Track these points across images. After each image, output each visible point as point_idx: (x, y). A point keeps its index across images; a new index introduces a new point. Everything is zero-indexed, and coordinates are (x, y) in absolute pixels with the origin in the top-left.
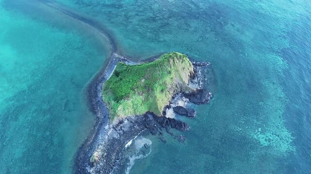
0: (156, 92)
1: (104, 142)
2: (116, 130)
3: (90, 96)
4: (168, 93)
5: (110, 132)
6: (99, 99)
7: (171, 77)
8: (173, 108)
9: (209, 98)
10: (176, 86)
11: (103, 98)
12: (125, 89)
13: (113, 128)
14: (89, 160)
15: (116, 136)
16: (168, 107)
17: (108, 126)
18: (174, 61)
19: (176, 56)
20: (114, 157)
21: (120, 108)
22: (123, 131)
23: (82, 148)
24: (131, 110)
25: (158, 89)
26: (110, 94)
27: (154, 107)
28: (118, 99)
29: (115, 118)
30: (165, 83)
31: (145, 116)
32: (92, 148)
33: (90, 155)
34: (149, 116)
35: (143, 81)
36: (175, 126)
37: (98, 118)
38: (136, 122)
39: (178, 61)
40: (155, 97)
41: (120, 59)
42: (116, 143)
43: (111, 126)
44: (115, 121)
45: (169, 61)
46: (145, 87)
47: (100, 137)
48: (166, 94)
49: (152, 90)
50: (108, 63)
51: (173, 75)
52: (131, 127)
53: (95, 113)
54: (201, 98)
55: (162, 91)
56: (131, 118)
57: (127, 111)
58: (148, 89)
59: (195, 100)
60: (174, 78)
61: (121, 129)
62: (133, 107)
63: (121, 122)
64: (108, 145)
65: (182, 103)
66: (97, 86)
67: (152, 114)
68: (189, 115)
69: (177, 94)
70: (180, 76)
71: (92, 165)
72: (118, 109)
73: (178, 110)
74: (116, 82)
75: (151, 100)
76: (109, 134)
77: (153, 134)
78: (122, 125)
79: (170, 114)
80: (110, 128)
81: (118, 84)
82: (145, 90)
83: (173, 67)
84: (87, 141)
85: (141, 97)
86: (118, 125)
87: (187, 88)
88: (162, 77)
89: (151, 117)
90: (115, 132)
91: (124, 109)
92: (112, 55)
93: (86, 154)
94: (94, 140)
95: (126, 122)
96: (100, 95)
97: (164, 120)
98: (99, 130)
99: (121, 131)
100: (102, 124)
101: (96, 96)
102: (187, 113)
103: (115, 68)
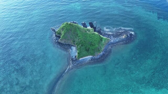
2: (110, 38)
3: (106, 58)
14: (127, 37)
15: (112, 37)
17: (111, 41)
23: (126, 43)
32: (123, 40)
33: (125, 39)
53: (111, 50)
66: (98, 59)
71: (127, 35)
84: (122, 44)
94: (120, 42)
98: (115, 43)
100: (113, 44)
101: (103, 55)
102: (84, 24)
103: (82, 59)
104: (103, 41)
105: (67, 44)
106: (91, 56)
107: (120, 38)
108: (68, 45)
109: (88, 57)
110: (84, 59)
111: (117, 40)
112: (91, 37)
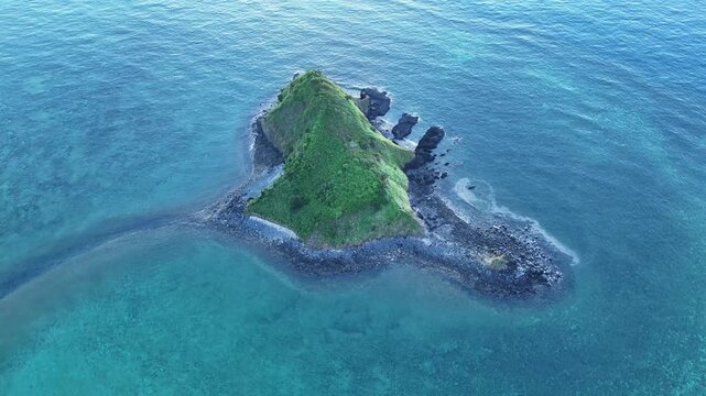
1: (462, 248)
2: (435, 227)
5: (439, 237)
6: (348, 255)
8: (396, 138)
12: (362, 180)
14: (501, 272)
15: (449, 229)
17: (424, 240)
21: (398, 202)
22: (437, 217)
24: (402, 190)
25: (370, 132)
27: (400, 156)
28: (380, 199)
29: (415, 218)
31: (410, 178)
32: (468, 271)
33: (489, 273)
34: (410, 173)
35: (352, 144)
38: (420, 195)
40: (384, 142)
42: (462, 230)
43: (427, 232)
44: (420, 222)
46: (363, 147)
47: (447, 255)
49: (373, 139)
52: (430, 205)
56: (412, 200)
58: (369, 144)
59: (381, 107)
61: (434, 219)
62: (398, 184)
63: (420, 216)
64: (467, 242)
65: (389, 122)
66: (307, 261)
67: (407, 167)
68: (413, 121)
71: (513, 265)
72: (401, 206)
75: (387, 152)
76: (443, 240)
77: (446, 175)
78: (425, 217)
80: (432, 236)
81: (340, 194)
82: (370, 150)
84: (453, 282)
85: (383, 162)
86: (426, 222)
89: (414, 172)
90: (439, 229)
91: (401, 198)
93: (485, 281)
94: (452, 268)
95: (417, 210)
96: (337, 252)
98: (431, 257)
99: (438, 220)
100: (417, 252)
101: (338, 262)
102: (408, 122)
103: (259, 220)
104: (380, 216)
105: (275, 146)
106: (292, 234)
107: (471, 253)
108: (277, 150)
109: (284, 229)
110: (265, 226)
111: (452, 250)
112: (344, 169)
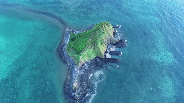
0: (98, 45)
1: (77, 78)
2: (82, 70)
3: (60, 55)
4: (104, 45)
5: (78, 72)
6: (66, 55)
7: (105, 35)
8: (109, 52)
9: (126, 44)
10: (108, 40)
11: (69, 54)
12: (81, 46)
13: (80, 69)
14: (72, 89)
15: (83, 73)
16: (106, 52)
17: (76, 69)
18: (105, 26)
19: (105, 24)
20: (85, 85)
21: (81, 57)
22: (86, 69)
23: (65, 84)
24: (87, 57)
25: (99, 43)
26: (72, 51)
27: (99, 54)
28: (78, 53)
29: (80, 63)
30: (102, 39)
31: (95, 59)
32: (71, 82)
33: (71, 86)
34: (97, 59)
35: (90, 40)
36: (113, 61)
37: (69, 66)
38: (91, 64)
39: (107, 26)
40: (99, 48)
41: (70, 31)
42: (84, 77)
43: (78, 68)
44: (80, 65)
45: (102, 27)
46: (92, 43)
47: (74, 75)
48: (104, 46)
49: (97, 44)
50: (64, 35)
51: (105, 34)
52: (89, 67)
53: (66, 63)
54: (122, 44)
55: (102, 44)
56: (88, 62)
57: (85, 58)
58: (94, 44)
59: (119, 46)
60: (107, 36)
61: (84, 69)
62: (88, 56)
63: (83, 65)
64: (80, 79)
65: (113, 49)
66: (62, 49)
67: (99, 57)
68: (118, 54)
69: (109, 44)
70: (109, 34)
71: (75, 91)
72: (80, 58)
73: (111, 53)
74: (74, 44)
75: (97, 50)
76: (78, 73)
77: (102, 68)
78: (84, 67)
79: (108, 56)
80: (78, 70)
81: (76, 44)
82: (92, 45)
83: (105, 30)
84: (67, 79)
85: (91, 49)
86: (82, 67)
87: (114, 40)
88: (100, 36)
89: (98, 60)
90: (81, 71)
91: (83, 58)
92: (64, 30)
93: (69, 86)
94: (70, 78)
95: (86, 64)
96: (66, 53)
97: (106, 59)
98: (71, 72)
99: (84, 70)
100: (72, 68)
101: (64, 54)
102: (117, 53)
103: (69, 37)
104: (76, 55)
107: (76, 80)
110: (68, 39)
